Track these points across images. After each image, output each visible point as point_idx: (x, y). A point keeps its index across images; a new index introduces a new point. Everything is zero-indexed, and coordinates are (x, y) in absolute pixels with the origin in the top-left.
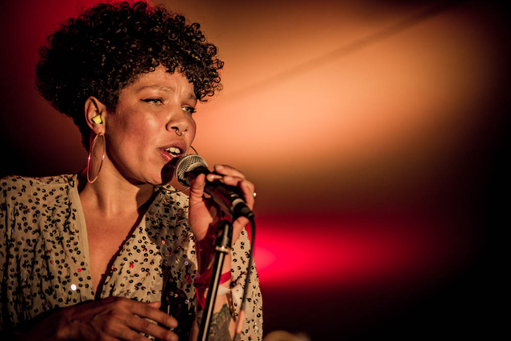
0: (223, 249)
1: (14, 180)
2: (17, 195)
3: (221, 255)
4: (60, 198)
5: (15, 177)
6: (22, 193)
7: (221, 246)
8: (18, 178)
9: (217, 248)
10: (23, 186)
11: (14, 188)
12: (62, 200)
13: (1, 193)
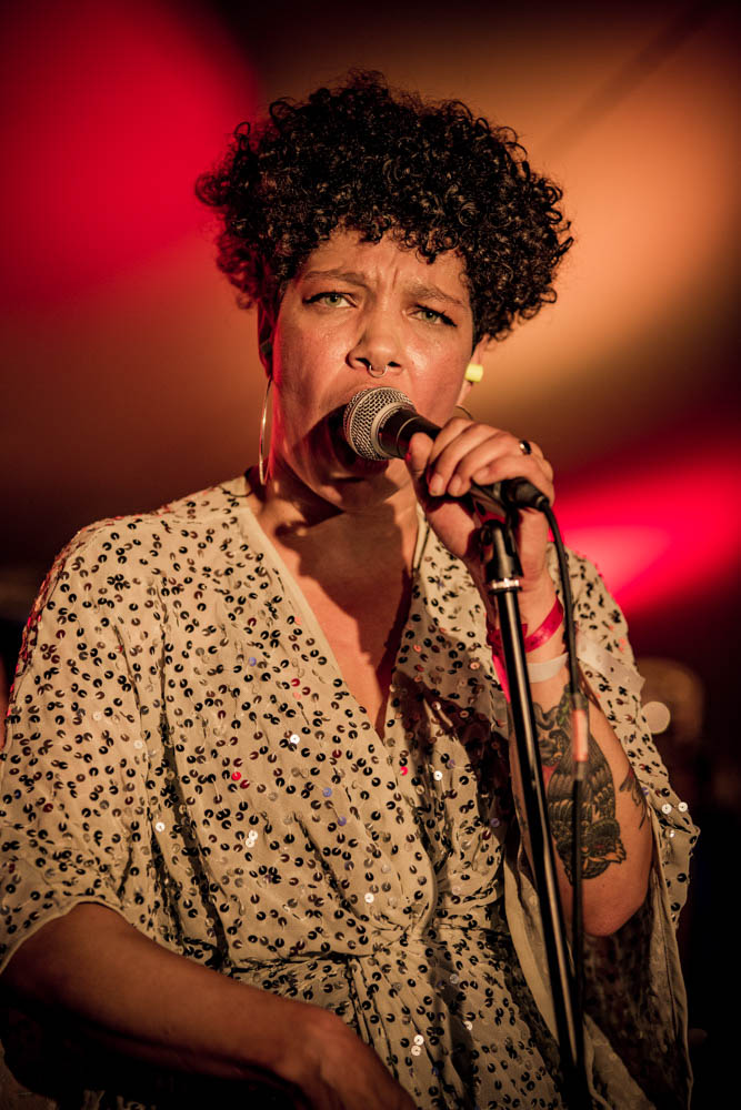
0: (507, 583)
2: (147, 557)
3: (509, 596)
4: (229, 545)
6: (158, 550)
7: (501, 580)
9: (495, 586)
10: (154, 536)
12: (234, 549)
13: (112, 556)
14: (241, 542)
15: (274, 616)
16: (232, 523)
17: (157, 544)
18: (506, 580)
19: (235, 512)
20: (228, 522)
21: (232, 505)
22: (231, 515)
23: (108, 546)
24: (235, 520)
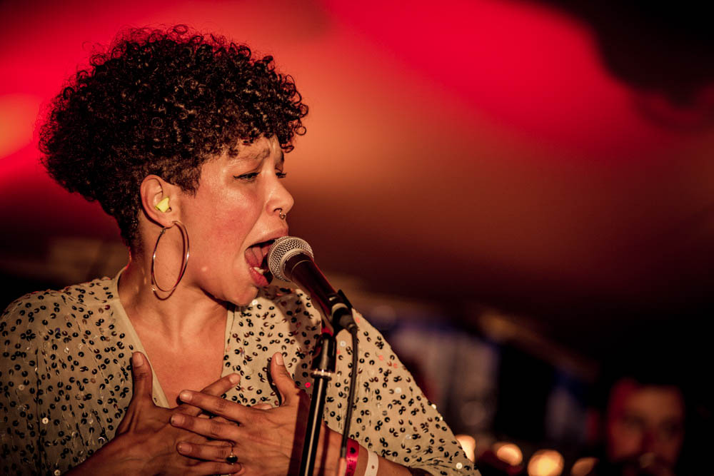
0: (322, 373)
1: (41, 297)
2: (48, 318)
3: (321, 380)
4: (102, 324)
5: (41, 293)
7: (320, 370)
8: (45, 294)
9: (316, 372)
11: (43, 308)
12: (105, 327)
13: (25, 318)
14: (110, 323)
15: (126, 378)
16: (106, 309)
17: (57, 309)
18: (323, 371)
19: (110, 302)
20: (103, 308)
21: (108, 298)
22: (106, 304)
23: (23, 313)
24: (108, 307)
